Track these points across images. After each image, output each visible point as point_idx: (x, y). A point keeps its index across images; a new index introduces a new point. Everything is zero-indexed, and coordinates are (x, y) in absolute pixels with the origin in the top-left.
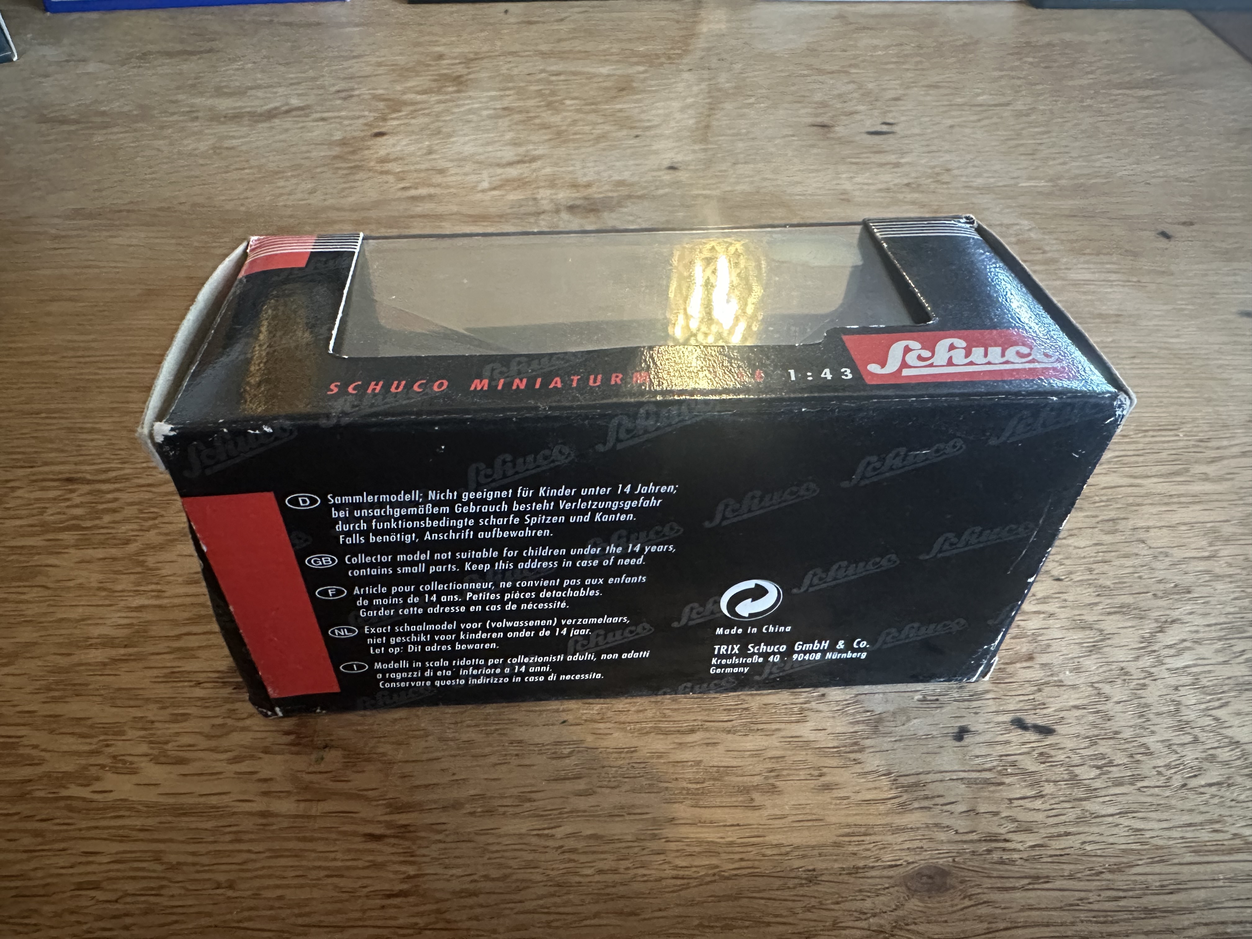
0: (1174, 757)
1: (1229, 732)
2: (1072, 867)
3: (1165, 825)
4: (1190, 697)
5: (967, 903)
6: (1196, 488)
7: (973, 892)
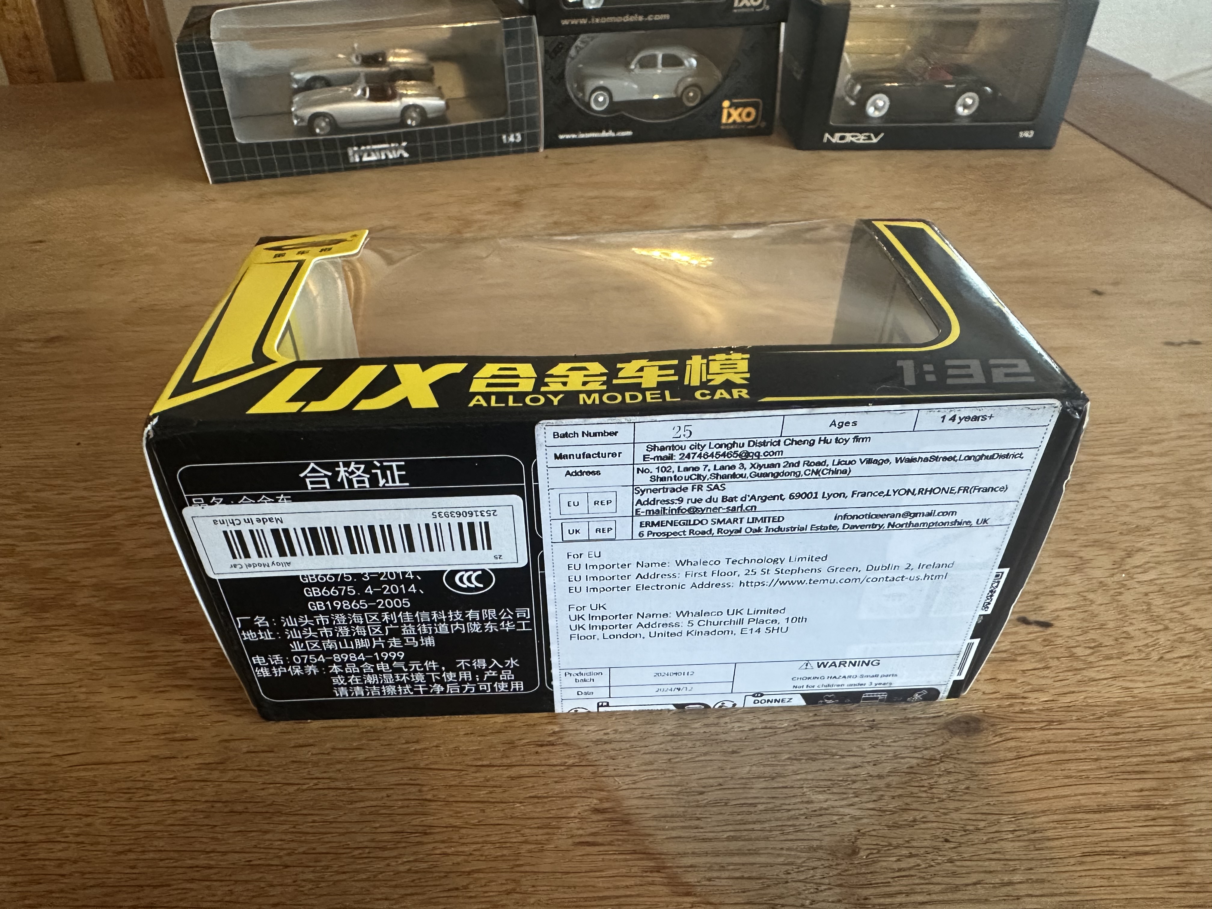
0: (1150, 640)
1: (1193, 622)
2: (1079, 714)
3: (1149, 684)
4: (1158, 601)
5: (998, 739)
6: (1145, 461)
7: (1003, 731)
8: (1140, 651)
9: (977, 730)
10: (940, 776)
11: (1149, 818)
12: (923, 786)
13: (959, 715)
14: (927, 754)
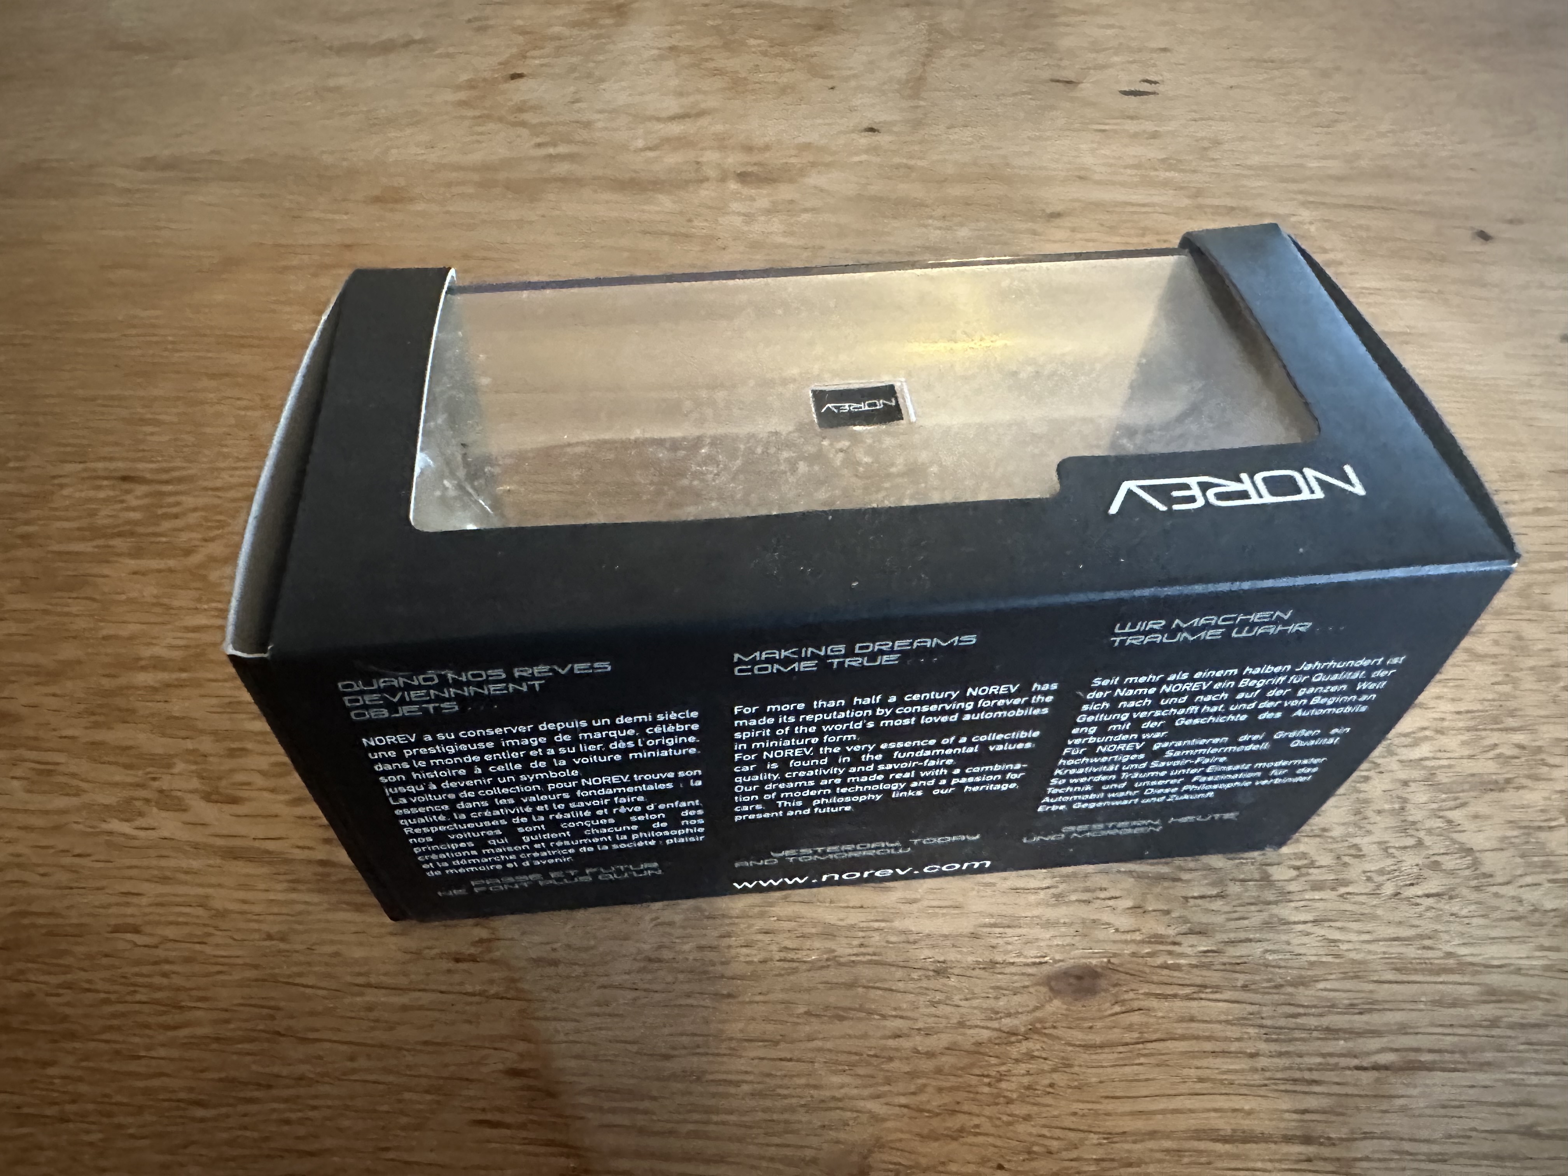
0: (1390, 861)
1: (1461, 837)
2: (1248, 977)
3: (1366, 937)
4: (1420, 795)
5: (1117, 1008)
7: (1126, 997)
8: (1369, 879)
9: (1092, 991)
10: (1017, 1061)
11: (1303, 1157)
12: (988, 1076)
13: (1071, 963)
14: (1008, 1023)
